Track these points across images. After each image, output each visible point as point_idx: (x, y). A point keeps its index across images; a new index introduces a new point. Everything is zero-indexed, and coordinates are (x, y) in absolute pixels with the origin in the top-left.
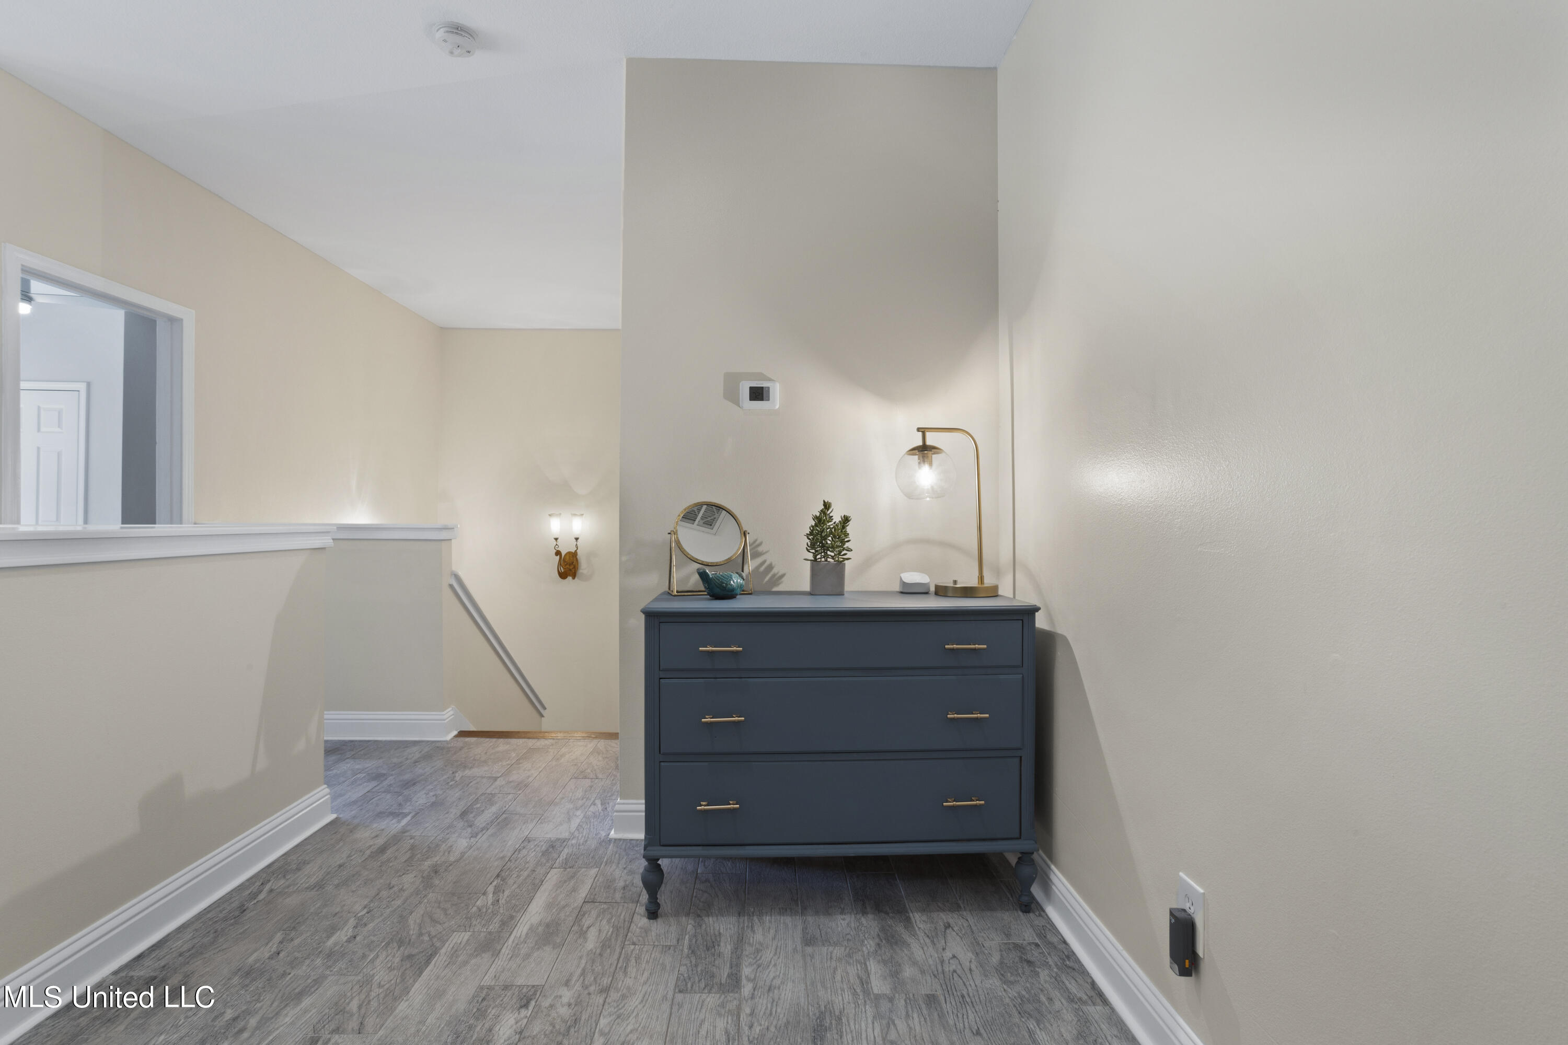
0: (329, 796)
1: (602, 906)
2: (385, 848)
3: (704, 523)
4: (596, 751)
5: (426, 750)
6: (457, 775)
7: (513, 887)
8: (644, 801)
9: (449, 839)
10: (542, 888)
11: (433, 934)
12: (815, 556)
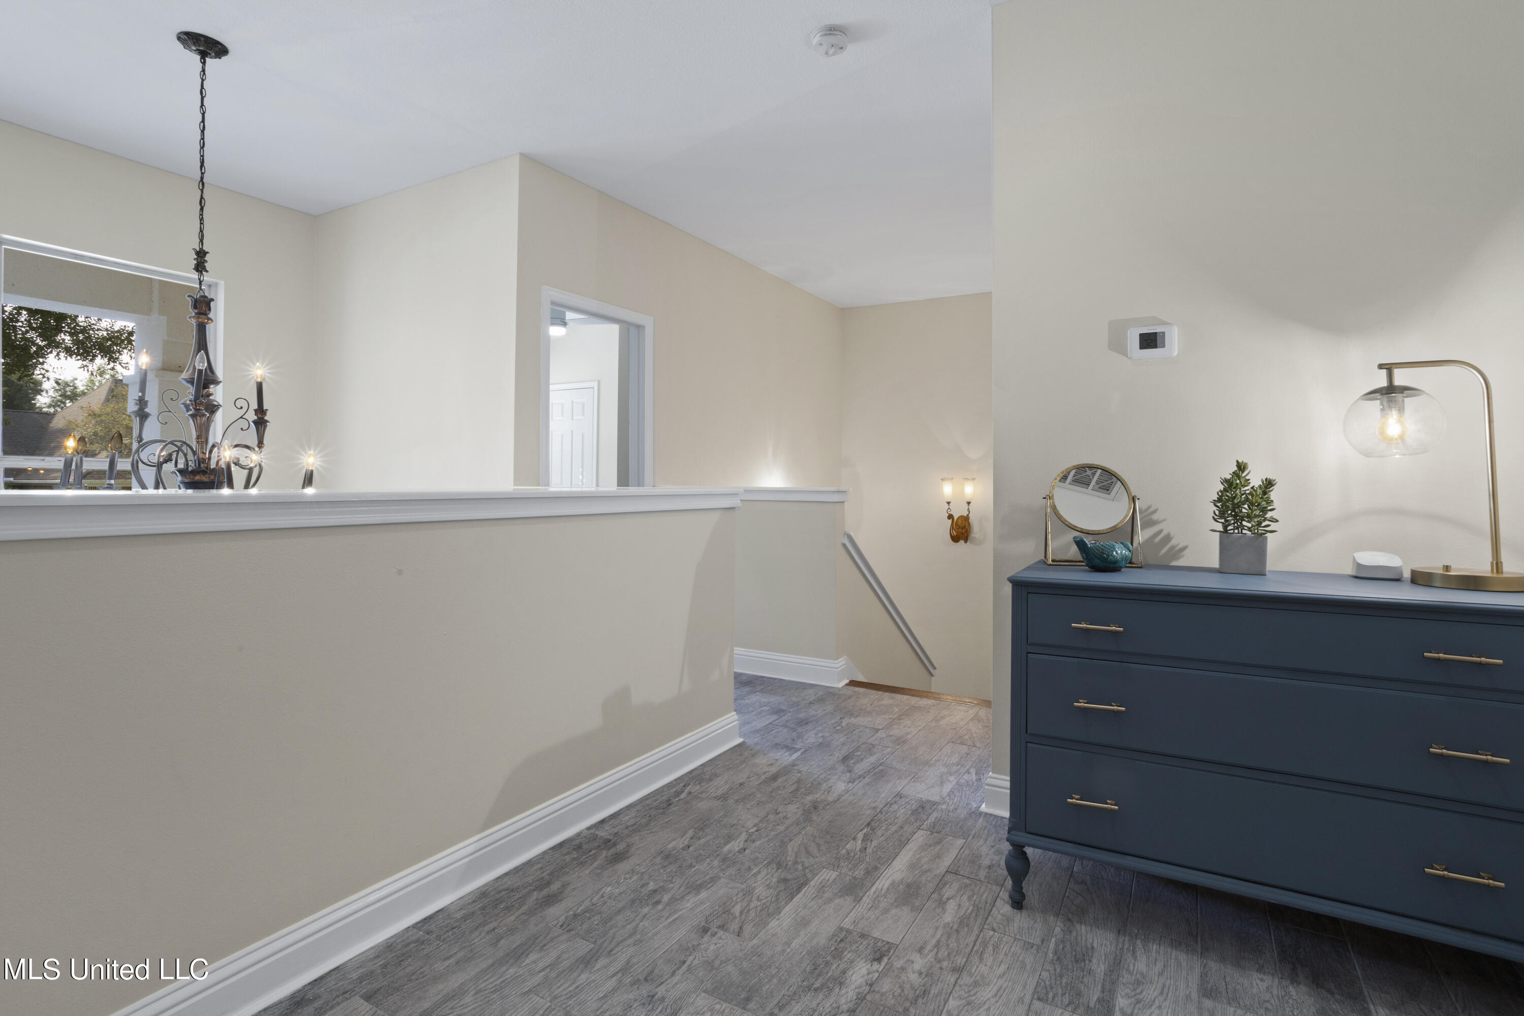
0: (737, 722)
1: (965, 881)
2: (777, 776)
3: (1099, 488)
4: (976, 718)
5: (821, 693)
6: (844, 721)
7: (881, 839)
8: (1008, 778)
9: (829, 779)
10: (908, 847)
11: (806, 864)
12: (1225, 527)
